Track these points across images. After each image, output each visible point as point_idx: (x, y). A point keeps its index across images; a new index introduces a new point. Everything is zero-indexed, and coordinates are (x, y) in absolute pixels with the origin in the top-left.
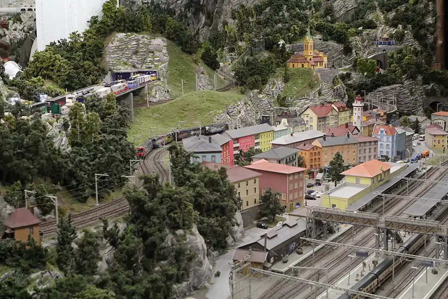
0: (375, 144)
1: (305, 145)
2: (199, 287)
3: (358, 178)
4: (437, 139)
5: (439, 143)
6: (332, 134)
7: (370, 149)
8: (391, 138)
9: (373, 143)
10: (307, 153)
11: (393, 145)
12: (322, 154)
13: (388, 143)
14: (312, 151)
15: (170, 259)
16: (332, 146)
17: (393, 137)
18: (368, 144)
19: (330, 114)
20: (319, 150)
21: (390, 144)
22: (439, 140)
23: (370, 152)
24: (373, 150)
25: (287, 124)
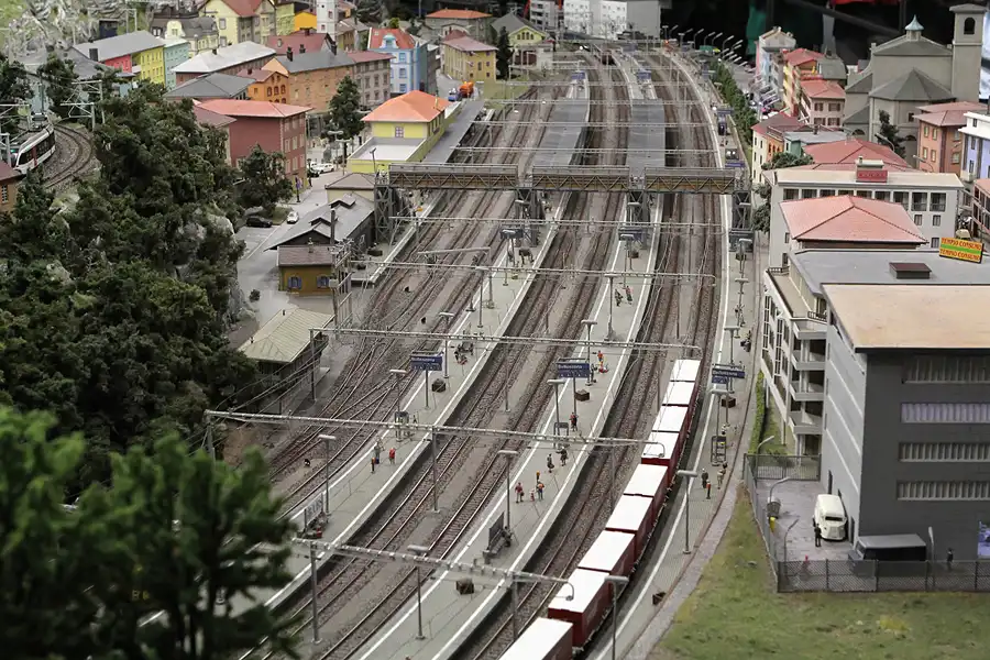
0: (385, 68)
1: (250, 72)
2: (238, 317)
3: (399, 126)
4: (476, 60)
5: (480, 69)
6: (290, 49)
7: (377, 78)
8: (408, 54)
9: (381, 65)
10: (260, 88)
11: (412, 68)
12: (290, 89)
13: (402, 67)
14: (270, 84)
15: (191, 260)
16: (306, 72)
17: (412, 53)
18: (371, 67)
19: (260, 10)
20: (283, 81)
21: (408, 67)
22: (479, 64)
23: (377, 84)
24: (381, 79)
25: (181, 32)
